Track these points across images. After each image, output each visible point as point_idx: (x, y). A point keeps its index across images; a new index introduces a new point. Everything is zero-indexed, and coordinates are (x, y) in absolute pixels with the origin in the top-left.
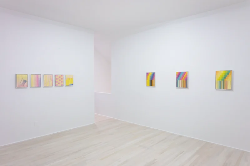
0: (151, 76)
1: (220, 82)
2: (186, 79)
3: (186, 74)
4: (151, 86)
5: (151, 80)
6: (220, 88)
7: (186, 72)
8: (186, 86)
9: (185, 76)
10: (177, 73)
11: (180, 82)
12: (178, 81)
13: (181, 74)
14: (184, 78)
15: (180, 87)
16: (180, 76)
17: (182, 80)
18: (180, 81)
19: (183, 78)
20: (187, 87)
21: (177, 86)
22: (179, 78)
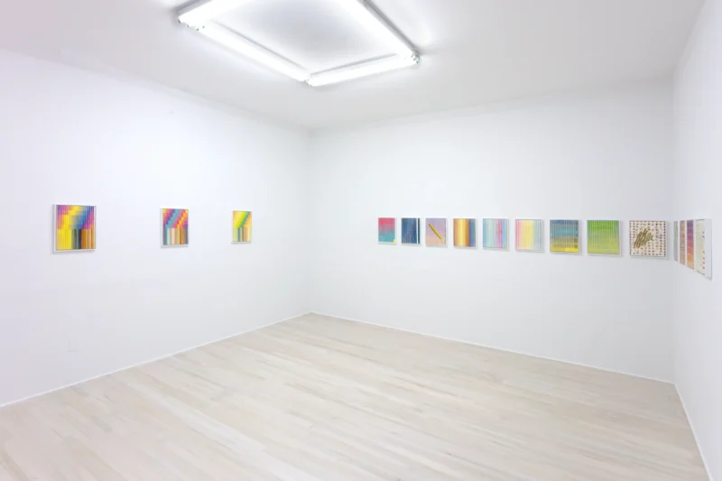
0: (77, 217)
1: (239, 229)
2: (185, 226)
3: (184, 215)
4: (80, 248)
5: (80, 231)
6: (239, 240)
7: (184, 211)
8: (184, 240)
9: (182, 219)
10: (165, 212)
11: (172, 232)
12: (168, 230)
13: (174, 214)
14: (180, 222)
15: (173, 242)
16: (172, 218)
17: (175, 227)
18: (173, 230)
19: (178, 223)
20: (186, 242)
21: (165, 242)
22: (170, 222)
